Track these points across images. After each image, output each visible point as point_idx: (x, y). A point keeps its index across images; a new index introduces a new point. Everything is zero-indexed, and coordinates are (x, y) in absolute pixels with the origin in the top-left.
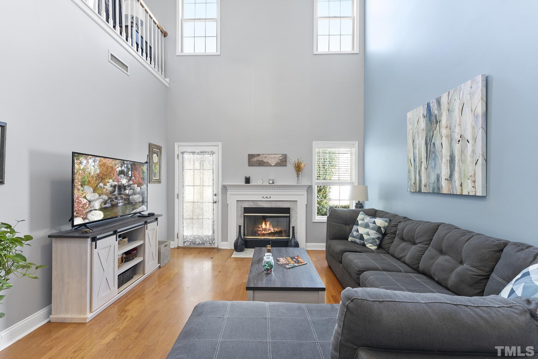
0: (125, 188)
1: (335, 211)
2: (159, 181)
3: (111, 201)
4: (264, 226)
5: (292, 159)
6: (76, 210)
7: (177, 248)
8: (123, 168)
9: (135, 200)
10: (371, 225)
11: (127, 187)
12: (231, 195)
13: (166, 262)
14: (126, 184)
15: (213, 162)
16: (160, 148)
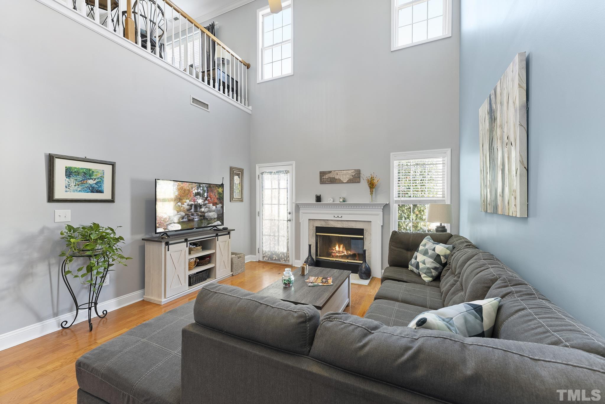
0: (200, 206)
1: (395, 234)
2: (241, 200)
3: (187, 217)
4: (337, 248)
5: (366, 175)
6: (158, 222)
7: (258, 262)
8: (199, 190)
9: (210, 217)
10: (430, 252)
11: (202, 206)
12: (304, 213)
13: (239, 271)
14: (201, 203)
15: (287, 181)
16: (242, 171)
